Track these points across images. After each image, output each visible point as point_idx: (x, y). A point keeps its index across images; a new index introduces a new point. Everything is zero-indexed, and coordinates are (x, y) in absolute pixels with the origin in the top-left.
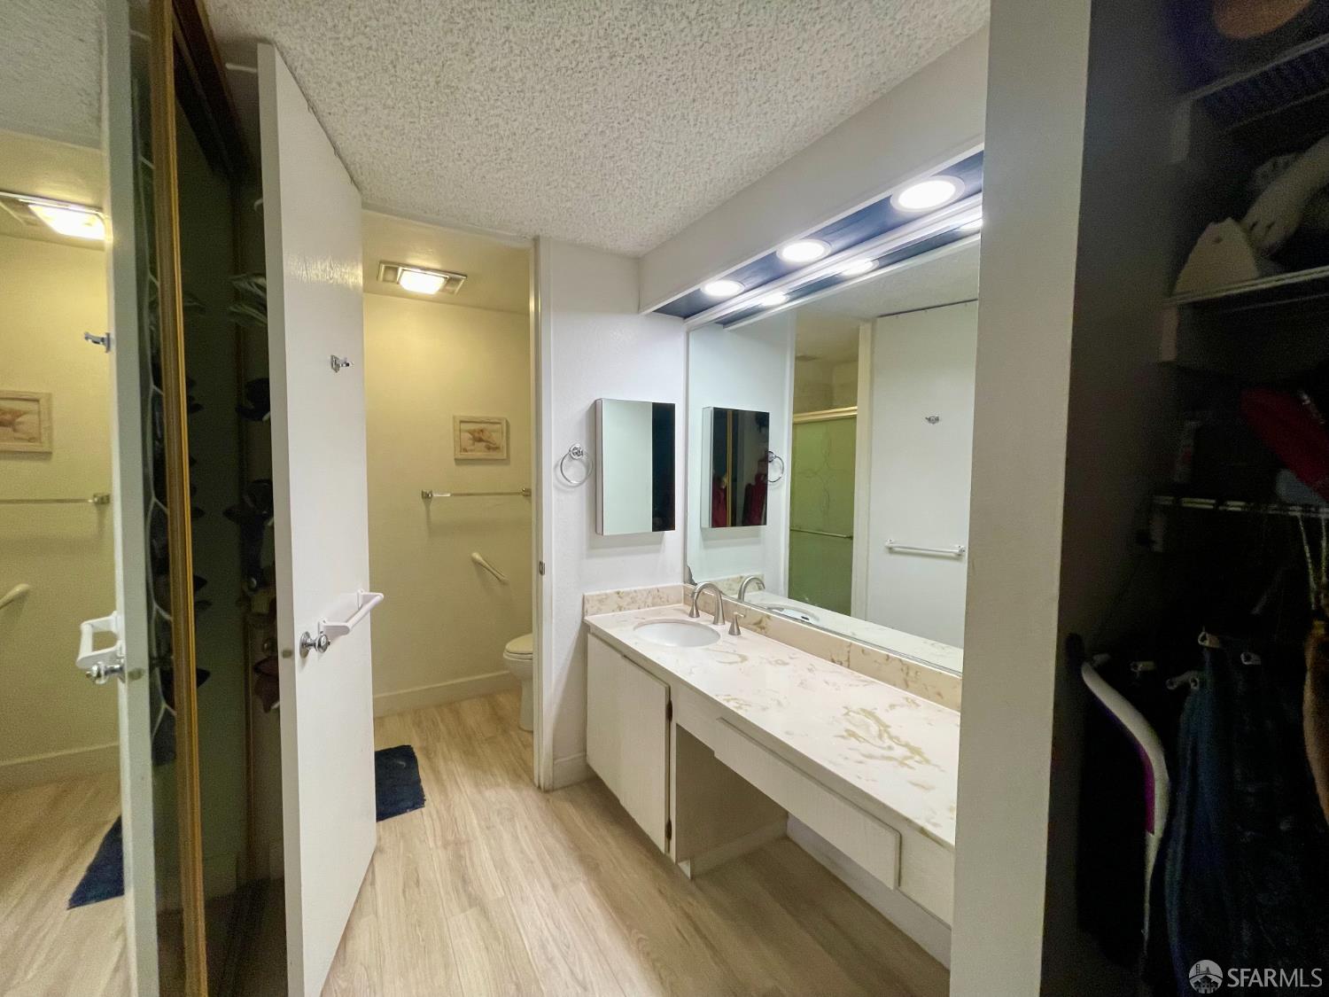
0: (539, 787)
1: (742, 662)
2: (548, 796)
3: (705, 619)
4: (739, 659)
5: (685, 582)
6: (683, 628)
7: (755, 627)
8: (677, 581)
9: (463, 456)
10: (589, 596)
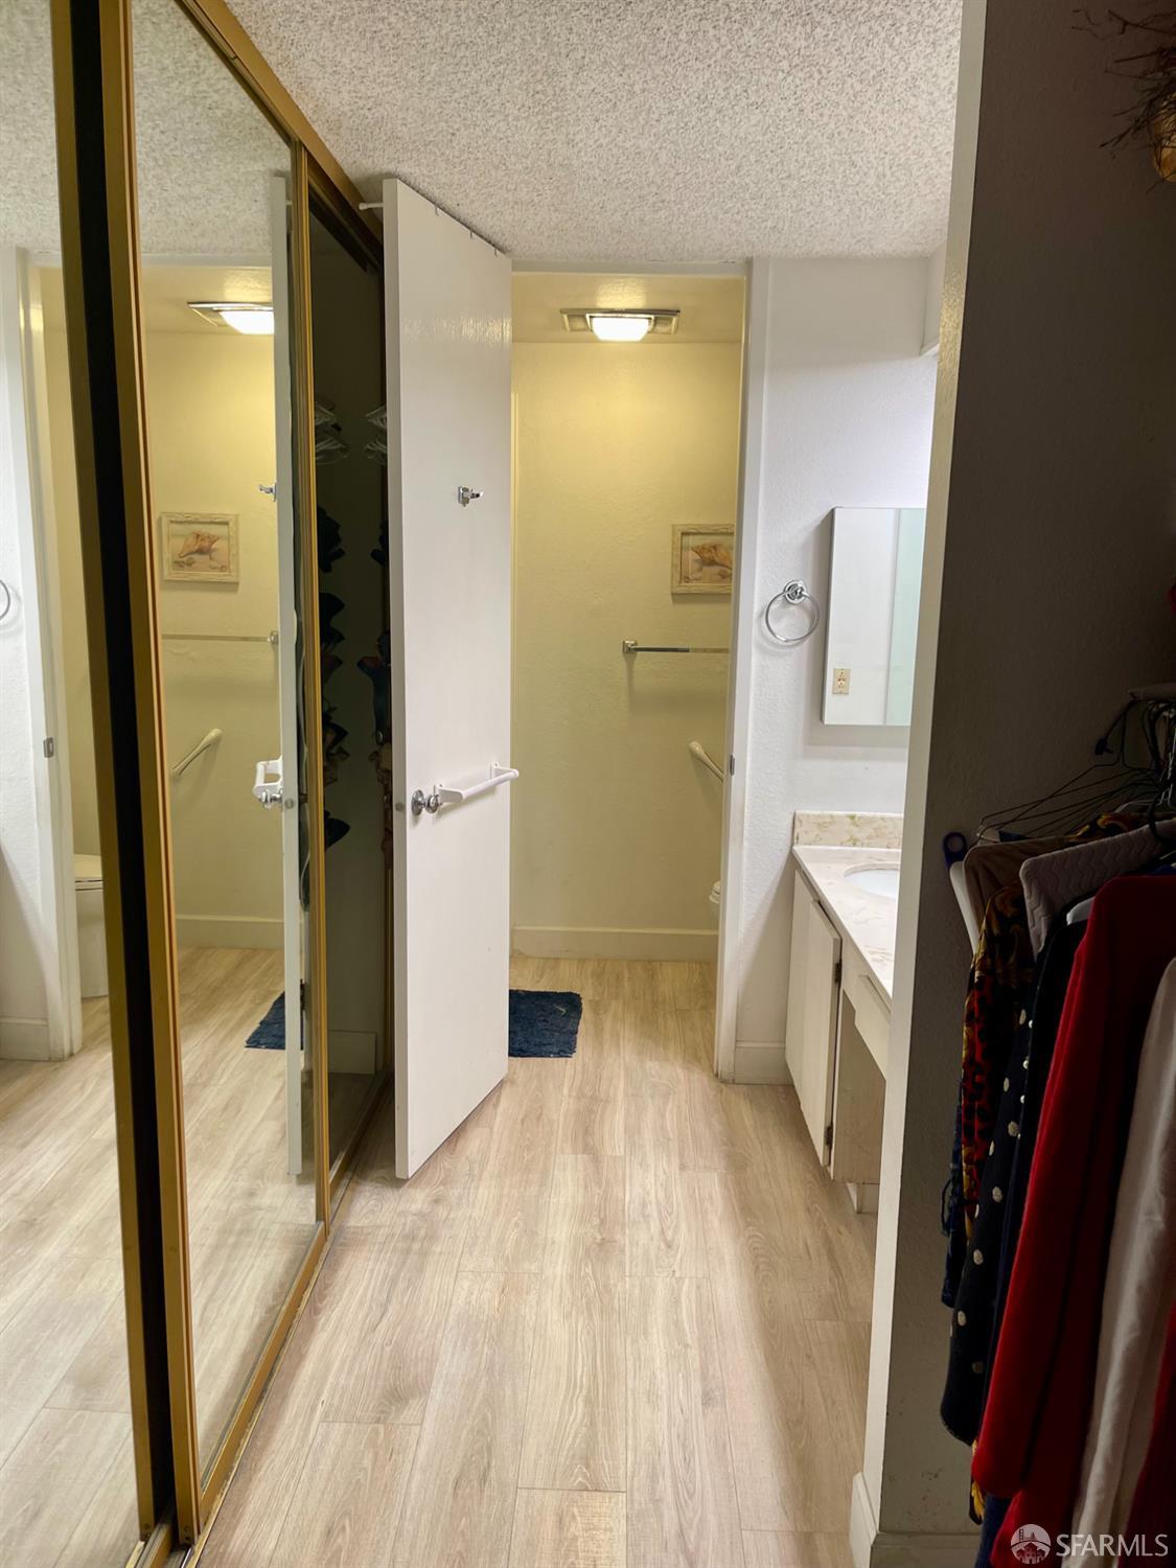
0: (717, 1075)
2: (723, 1086)
9: (684, 588)
10: (803, 815)
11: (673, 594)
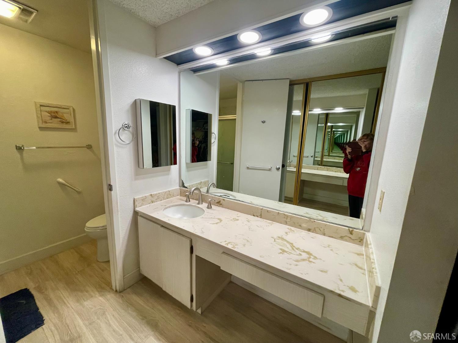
0: (116, 291)
1: (220, 222)
2: (122, 294)
3: (193, 202)
4: (219, 221)
5: (180, 186)
6: (183, 207)
7: (217, 204)
8: (176, 187)
9: (44, 125)
10: (137, 198)
11: (40, 128)
